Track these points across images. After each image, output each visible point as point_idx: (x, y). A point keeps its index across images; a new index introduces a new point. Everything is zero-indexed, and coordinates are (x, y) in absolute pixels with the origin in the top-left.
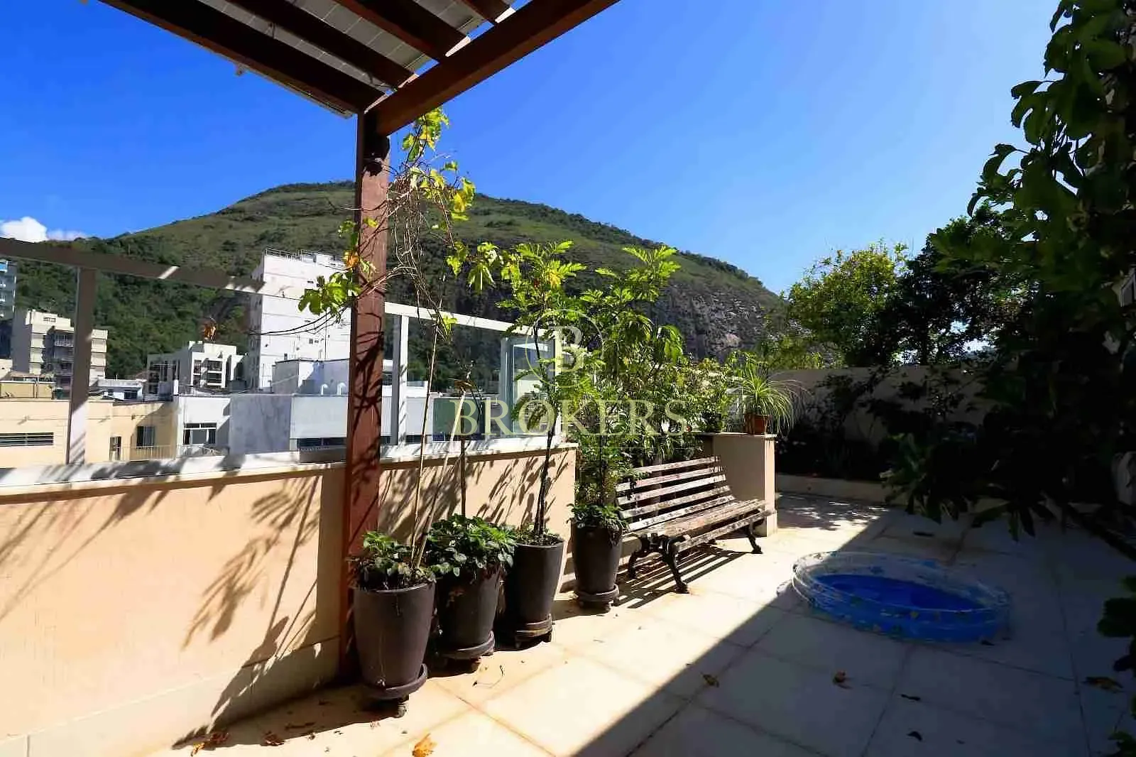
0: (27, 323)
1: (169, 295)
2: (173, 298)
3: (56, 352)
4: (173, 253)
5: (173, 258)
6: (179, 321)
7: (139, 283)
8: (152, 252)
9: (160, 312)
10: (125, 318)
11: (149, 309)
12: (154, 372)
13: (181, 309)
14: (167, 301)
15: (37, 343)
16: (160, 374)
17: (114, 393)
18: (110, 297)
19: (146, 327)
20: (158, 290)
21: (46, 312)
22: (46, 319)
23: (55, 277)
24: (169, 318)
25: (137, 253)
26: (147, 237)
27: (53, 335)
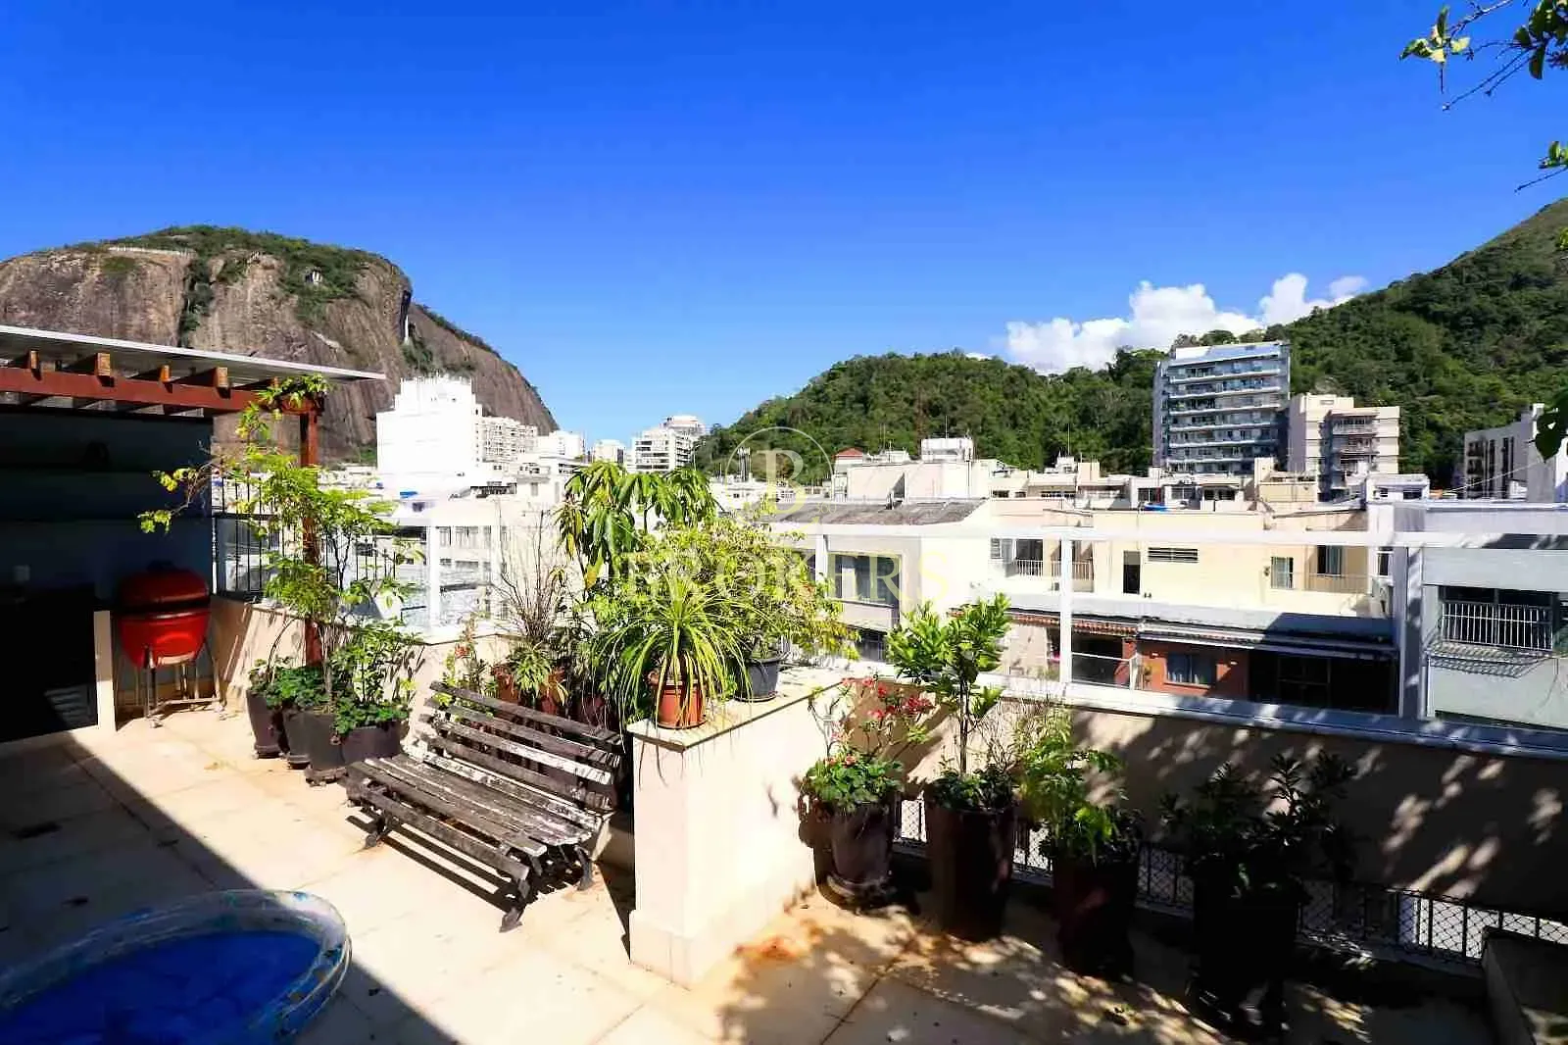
0: (1302, 410)
1: (1530, 331)
2: (1540, 332)
3: (1335, 441)
4: (1537, 261)
5: (1535, 269)
6: (1550, 369)
7: (1480, 321)
8: (1502, 270)
9: (1517, 361)
10: (1459, 379)
11: (1499, 360)
12: (1475, 458)
13: (1555, 348)
14: (1527, 341)
15: (1313, 434)
16: (1484, 463)
17: (1389, 494)
18: (1438, 353)
19: (1494, 389)
20: (1511, 326)
21: (1322, 394)
22: (1323, 402)
23: (1365, 342)
24: (1535, 366)
25: (1477, 278)
26: (1492, 249)
27: (1331, 421)
